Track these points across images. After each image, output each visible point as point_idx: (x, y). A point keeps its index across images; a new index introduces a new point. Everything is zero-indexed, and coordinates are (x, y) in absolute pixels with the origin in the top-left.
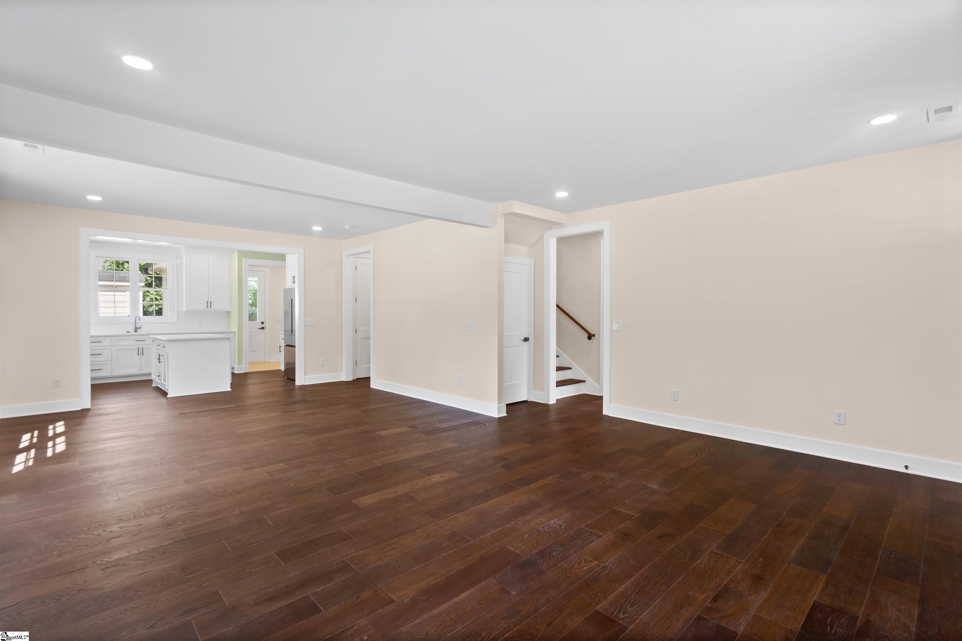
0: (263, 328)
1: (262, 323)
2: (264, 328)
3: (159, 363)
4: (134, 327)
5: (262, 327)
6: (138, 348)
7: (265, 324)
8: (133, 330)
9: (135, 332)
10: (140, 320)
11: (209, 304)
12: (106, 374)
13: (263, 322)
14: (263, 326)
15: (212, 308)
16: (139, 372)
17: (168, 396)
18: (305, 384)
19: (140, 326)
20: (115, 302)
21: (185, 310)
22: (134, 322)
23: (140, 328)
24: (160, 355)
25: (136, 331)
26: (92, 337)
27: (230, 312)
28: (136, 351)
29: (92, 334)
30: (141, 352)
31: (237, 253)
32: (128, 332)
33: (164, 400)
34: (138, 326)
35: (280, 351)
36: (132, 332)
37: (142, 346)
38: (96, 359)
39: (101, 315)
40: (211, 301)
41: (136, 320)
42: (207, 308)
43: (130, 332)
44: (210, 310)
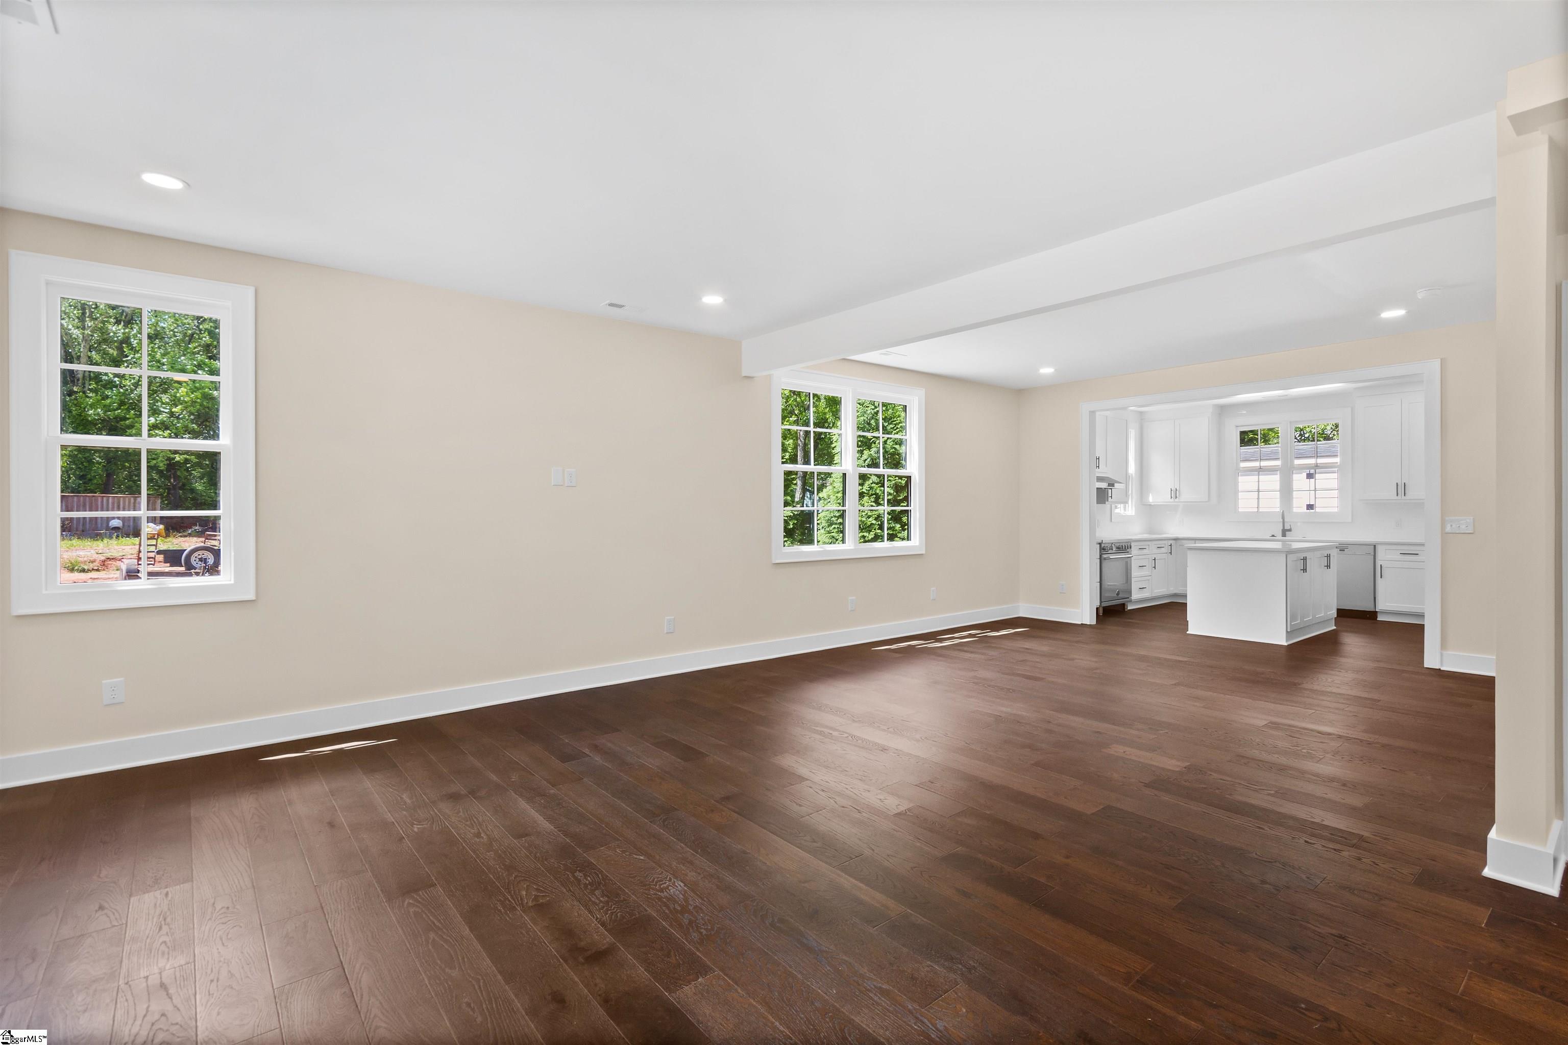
8: (1280, 532)
9: (1282, 536)
11: (1401, 489)
15: (1407, 497)
19: (1290, 528)
20: (1259, 491)
22: (1281, 520)
25: (1284, 535)
32: (1273, 536)
34: (1287, 527)
36: (1279, 537)
39: (1240, 510)
40: (1405, 483)
41: (1283, 518)
42: (1397, 495)
43: (1275, 536)
44: (1402, 500)
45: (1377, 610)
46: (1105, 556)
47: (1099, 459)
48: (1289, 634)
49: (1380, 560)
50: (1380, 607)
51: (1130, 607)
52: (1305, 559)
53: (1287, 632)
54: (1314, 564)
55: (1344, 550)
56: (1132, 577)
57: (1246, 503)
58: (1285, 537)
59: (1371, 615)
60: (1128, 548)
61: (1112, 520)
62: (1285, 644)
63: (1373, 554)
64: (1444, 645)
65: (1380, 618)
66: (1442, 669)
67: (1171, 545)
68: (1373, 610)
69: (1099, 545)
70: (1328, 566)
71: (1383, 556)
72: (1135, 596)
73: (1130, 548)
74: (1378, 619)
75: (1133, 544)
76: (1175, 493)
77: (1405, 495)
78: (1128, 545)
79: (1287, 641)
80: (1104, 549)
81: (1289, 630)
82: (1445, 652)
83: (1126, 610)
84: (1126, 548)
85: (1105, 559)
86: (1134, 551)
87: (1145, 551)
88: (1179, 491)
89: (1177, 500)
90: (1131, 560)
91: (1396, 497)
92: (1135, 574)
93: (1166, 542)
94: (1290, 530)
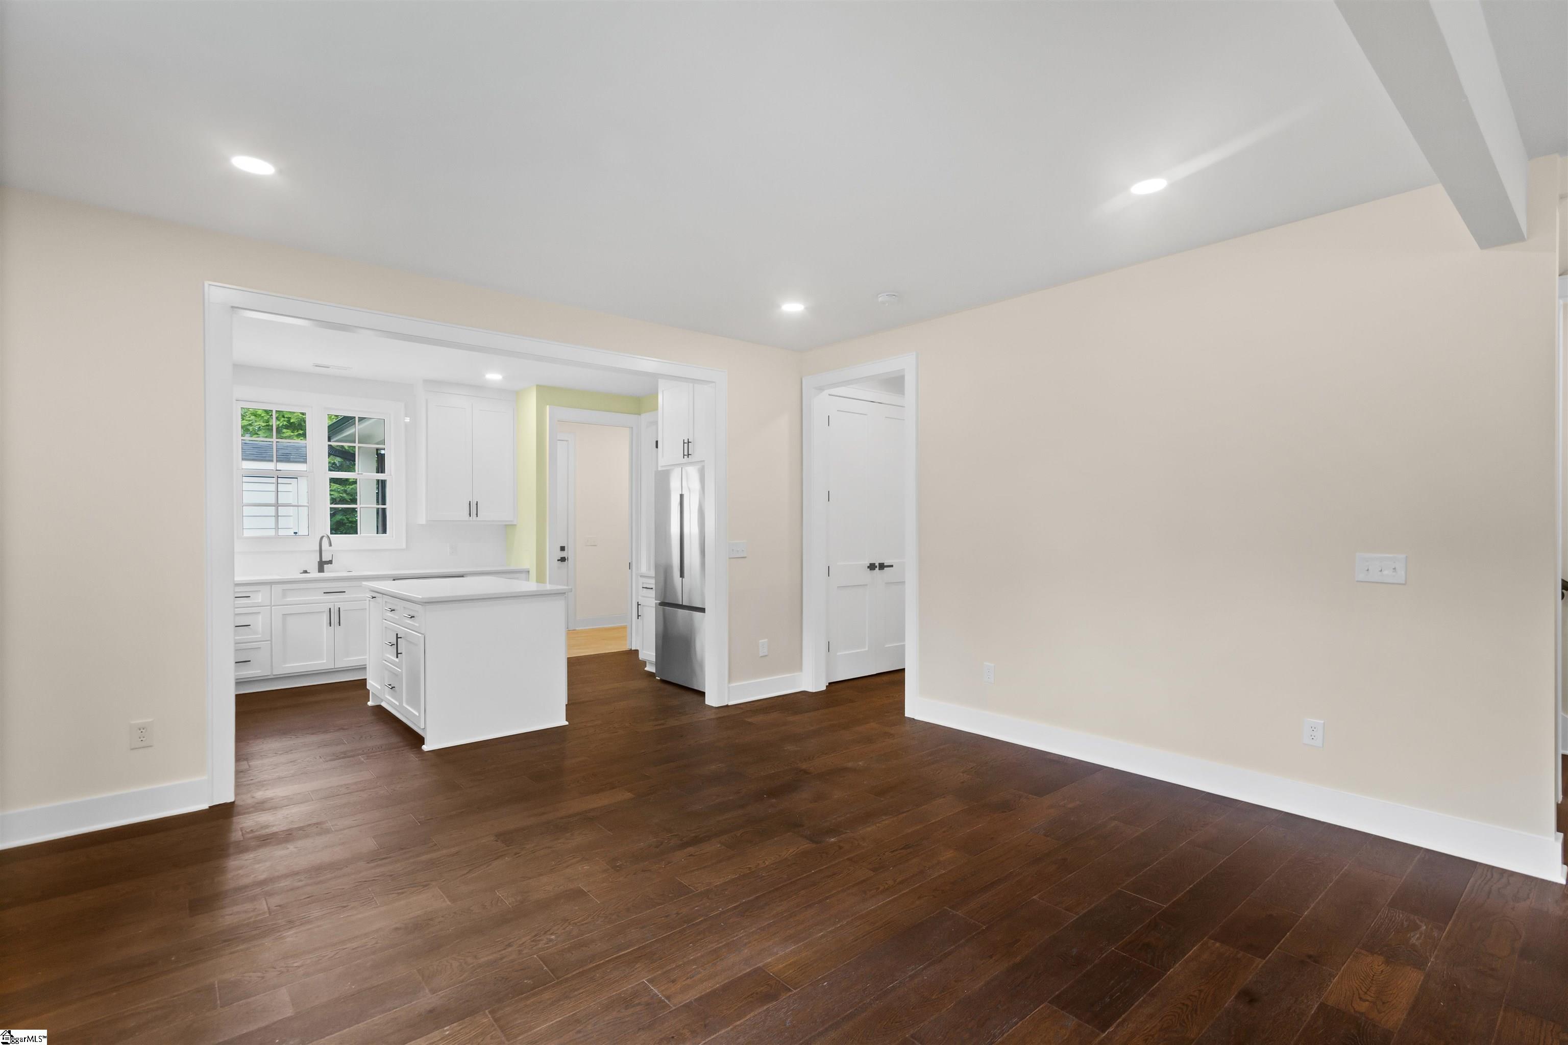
0: (563, 560)
1: (563, 549)
2: (566, 558)
3: (397, 657)
4: (319, 560)
5: (561, 558)
6: (330, 609)
7: (568, 551)
8: (316, 566)
9: (319, 572)
10: (330, 545)
11: (473, 509)
12: (259, 671)
13: (564, 547)
14: (564, 554)
15: (479, 517)
16: (331, 666)
17: (425, 748)
18: (730, 703)
19: (331, 559)
20: (277, 505)
21: (424, 522)
22: (318, 548)
23: (330, 562)
24: (399, 636)
25: (321, 570)
26: (237, 585)
27: (515, 525)
28: (325, 618)
29: (238, 578)
30: (335, 618)
31: (535, 393)
32: (305, 572)
33: (412, 757)
34: (324, 558)
35: (638, 616)
36: (315, 574)
37: (338, 605)
38: (245, 635)
39: (247, 533)
40: (477, 502)
41: (320, 545)
42: (470, 516)
43: (308, 572)
44: (474, 521)
58: (323, 572)
77: (476, 516)
91: (469, 518)
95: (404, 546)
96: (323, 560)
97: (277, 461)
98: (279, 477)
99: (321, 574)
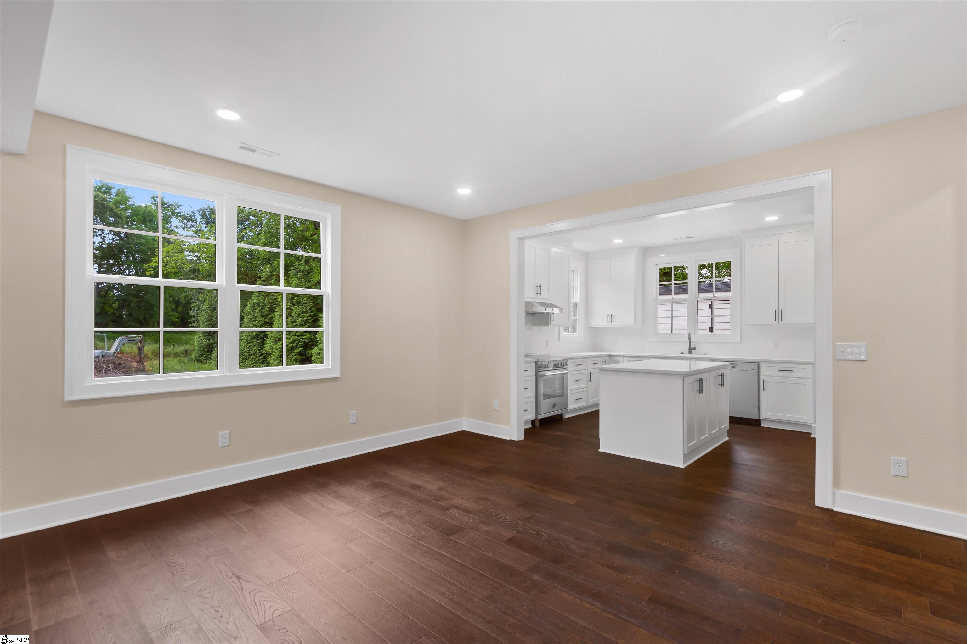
4: (689, 347)
8: (687, 351)
9: (689, 354)
11: (779, 315)
15: (783, 322)
19: (695, 347)
22: (688, 341)
25: (690, 353)
32: (682, 353)
34: (692, 346)
36: (687, 355)
39: (660, 332)
40: (781, 310)
41: (689, 338)
42: (775, 321)
43: (684, 353)
44: (780, 324)
45: (760, 418)
46: (541, 373)
47: (540, 287)
48: (686, 456)
49: (763, 376)
50: (763, 416)
51: (566, 416)
52: (701, 381)
53: (684, 454)
54: (709, 385)
55: (735, 367)
56: (569, 390)
57: (663, 327)
58: (691, 354)
59: (756, 422)
60: (564, 365)
61: (560, 341)
62: (682, 466)
63: (757, 370)
64: (836, 483)
65: (763, 425)
66: (835, 509)
67: (605, 361)
68: (757, 418)
69: (535, 364)
70: (722, 385)
71: (765, 373)
72: (571, 406)
73: (566, 365)
74: (761, 426)
75: (570, 362)
76: (610, 318)
77: (781, 321)
78: (564, 363)
79: (684, 463)
80: (540, 367)
81: (686, 453)
82: (837, 491)
83: (563, 419)
84: (562, 365)
85: (542, 376)
86: (571, 367)
87: (580, 367)
88: (614, 316)
89: (612, 323)
90: (568, 375)
91: (774, 322)
92: (571, 387)
93: (601, 359)
94: (695, 349)
95: (739, 341)
96: (691, 347)
97: (674, 294)
98: (673, 302)
99: (690, 355)
